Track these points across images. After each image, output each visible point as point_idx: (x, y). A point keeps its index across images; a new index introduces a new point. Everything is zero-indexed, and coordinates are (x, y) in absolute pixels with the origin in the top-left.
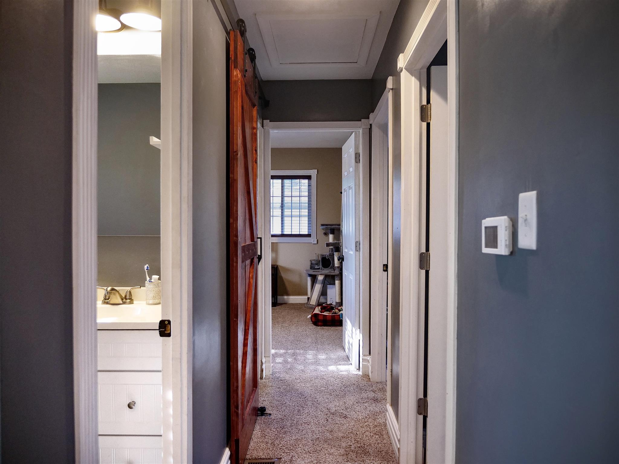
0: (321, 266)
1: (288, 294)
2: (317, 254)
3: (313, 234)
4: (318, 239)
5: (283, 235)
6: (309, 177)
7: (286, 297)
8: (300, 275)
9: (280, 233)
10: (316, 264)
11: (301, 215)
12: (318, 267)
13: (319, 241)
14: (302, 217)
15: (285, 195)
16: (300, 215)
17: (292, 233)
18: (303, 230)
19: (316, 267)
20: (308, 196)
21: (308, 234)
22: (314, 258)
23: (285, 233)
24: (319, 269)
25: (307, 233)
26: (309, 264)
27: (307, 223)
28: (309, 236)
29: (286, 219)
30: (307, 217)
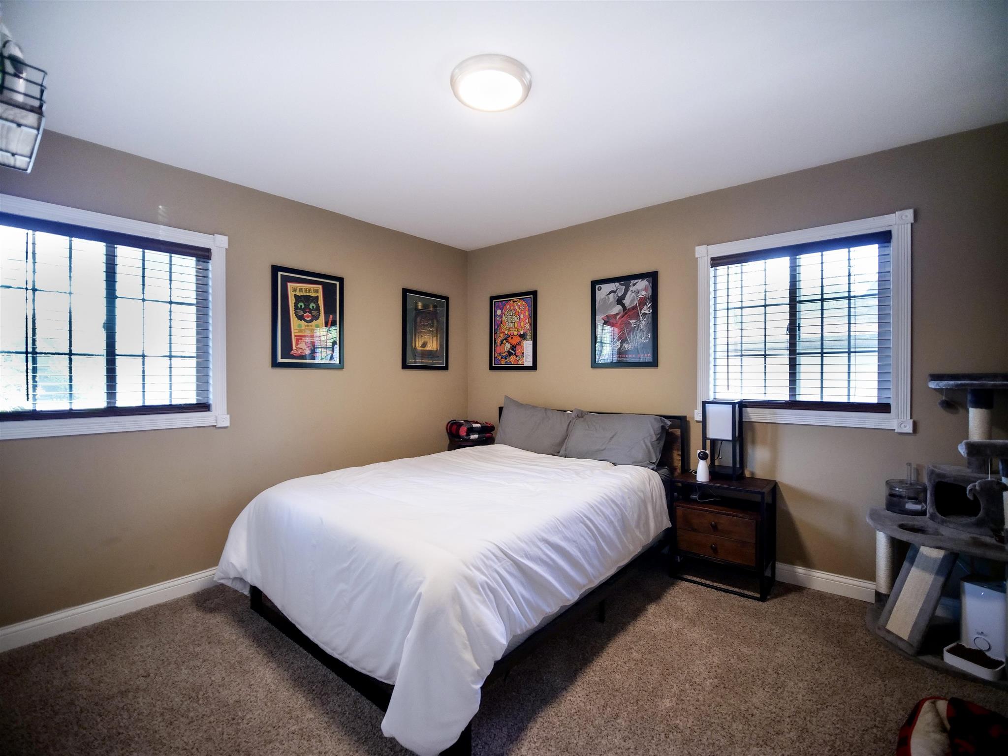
0: (930, 509)
1: (808, 563)
2: (914, 466)
3: (897, 404)
4: (915, 419)
5: (793, 405)
6: (883, 238)
7: (800, 570)
8: (851, 520)
9: (786, 398)
10: (910, 498)
11: (852, 350)
12: (918, 507)
13: (921, 428)
14: (857, 354)
15: (802, 299)
16: (849, 348)
17: (822, 398)
18: (859, 392)
19: (910, 506)
20: (879, 294)
21: (878, 403)
22: (904, 474)
23: (800, 398)
24: (923, 513)
25: (874, 400)
26: (882, 493)
27: (877, 371)
28: (882, 408)
29: (802, 360)
30: (876, 354)
